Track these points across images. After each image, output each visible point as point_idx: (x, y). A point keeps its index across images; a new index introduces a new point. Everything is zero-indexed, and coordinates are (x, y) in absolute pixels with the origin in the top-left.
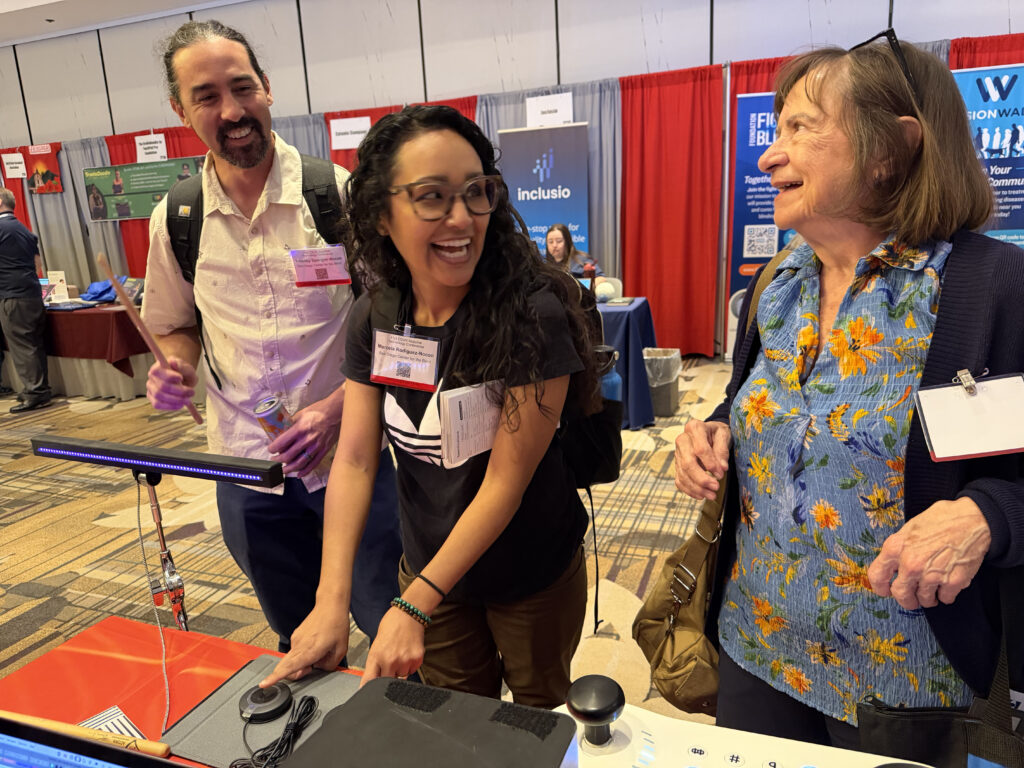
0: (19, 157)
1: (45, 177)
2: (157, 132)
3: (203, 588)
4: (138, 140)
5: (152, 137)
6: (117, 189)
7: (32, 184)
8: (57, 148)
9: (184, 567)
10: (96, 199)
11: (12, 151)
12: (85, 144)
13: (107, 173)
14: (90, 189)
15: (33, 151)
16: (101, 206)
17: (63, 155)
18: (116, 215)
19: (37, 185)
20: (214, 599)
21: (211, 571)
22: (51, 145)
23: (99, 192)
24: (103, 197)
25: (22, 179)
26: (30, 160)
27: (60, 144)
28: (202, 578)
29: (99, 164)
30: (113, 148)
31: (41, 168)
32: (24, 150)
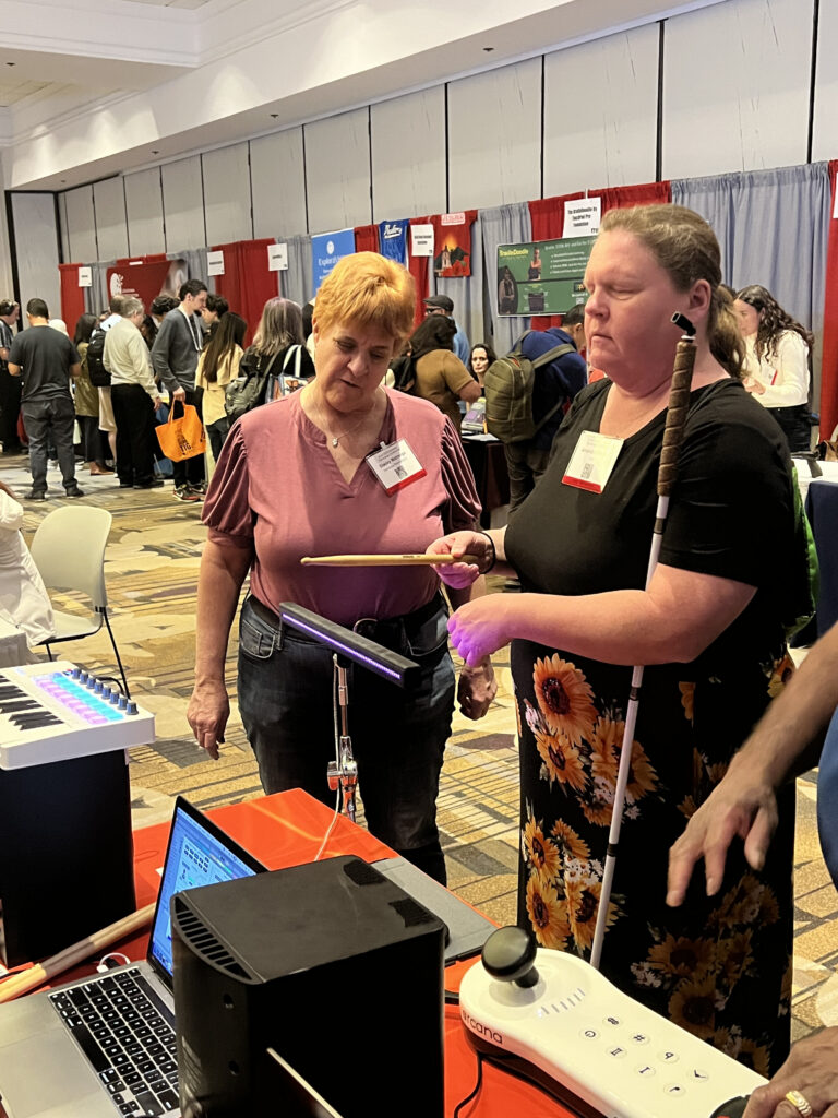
0: (429, 229)
1: (454, 255)
2: (592, 195)
3: (484, 814)
4: (568, 205)
5: (586, 202)
6: (533, 273)
7: (438, 265)
8: (472, 217)
9: (472, 784)
10: (507, 286)
11: (423, 221)
12: (506, 212)
13: (526, 252)
14: (503, 272)
15: (446, 221)
16: (512, 296)
17: (478, 227)
18: (527, 309)
19: (443, 266)
20: (490, 831)
21: (497, 797)
22: (466, 213)
23: (512, 277)
24: (516, 283)
25: (428, 257)
26: (441, 233)
27: (476, 211)
28: (487, 802)
29: (517, 240)
30: (536, 217)
31: (451, 245)
32: (436, 220)
